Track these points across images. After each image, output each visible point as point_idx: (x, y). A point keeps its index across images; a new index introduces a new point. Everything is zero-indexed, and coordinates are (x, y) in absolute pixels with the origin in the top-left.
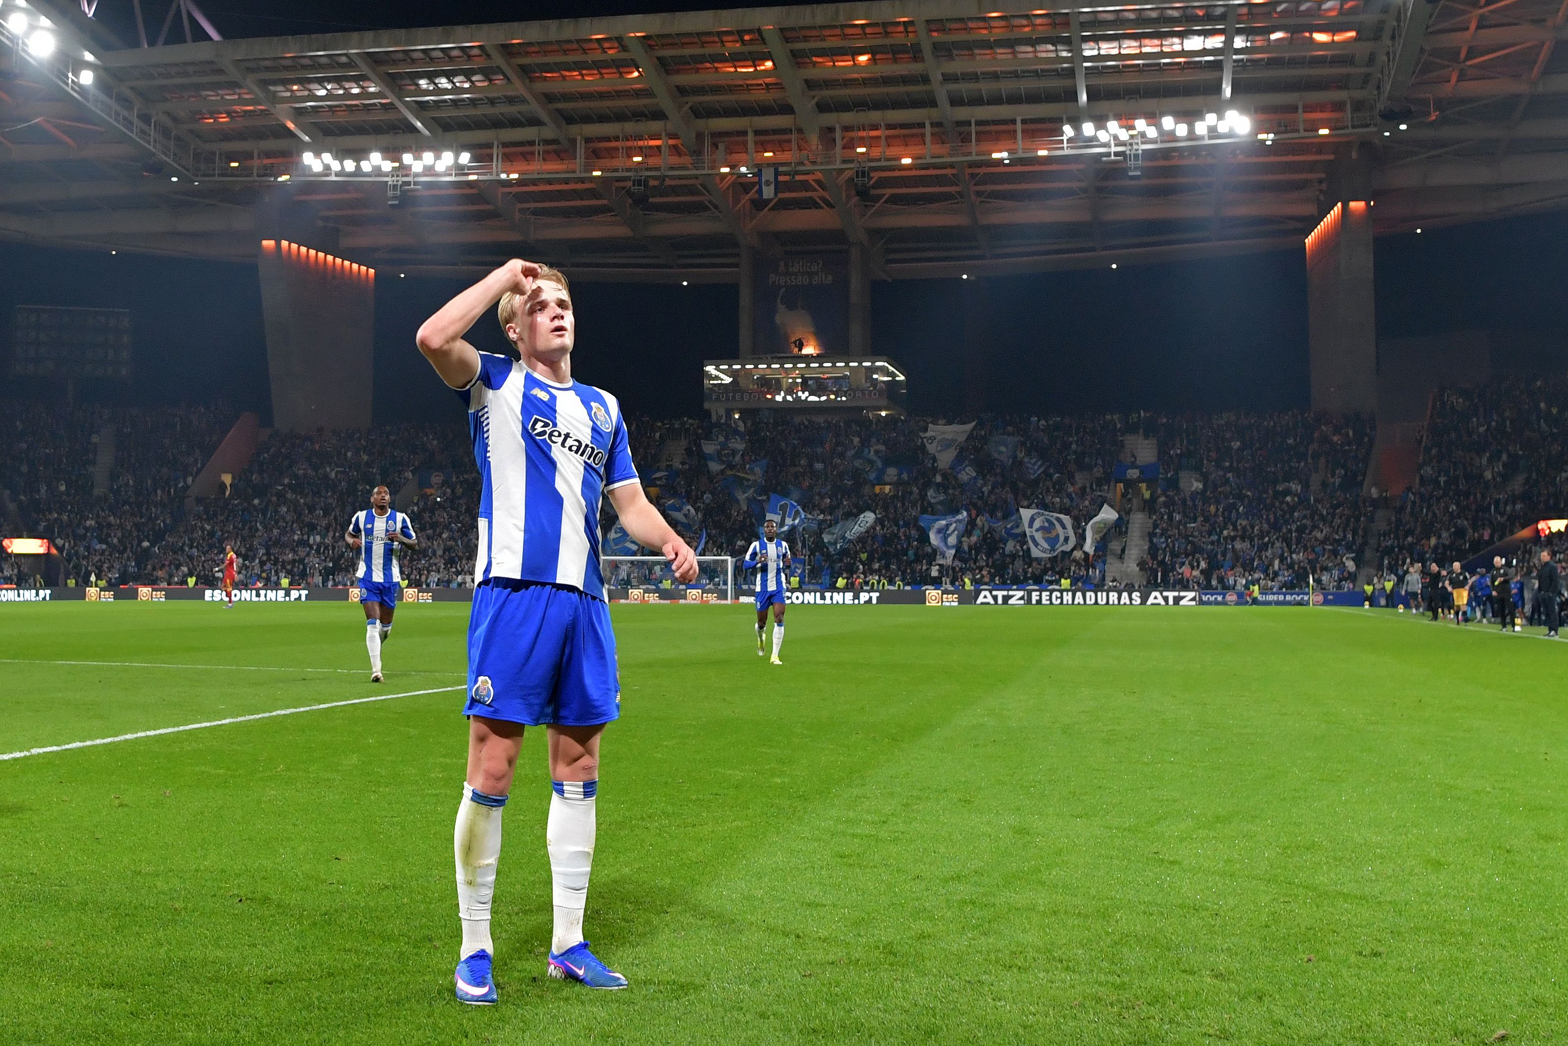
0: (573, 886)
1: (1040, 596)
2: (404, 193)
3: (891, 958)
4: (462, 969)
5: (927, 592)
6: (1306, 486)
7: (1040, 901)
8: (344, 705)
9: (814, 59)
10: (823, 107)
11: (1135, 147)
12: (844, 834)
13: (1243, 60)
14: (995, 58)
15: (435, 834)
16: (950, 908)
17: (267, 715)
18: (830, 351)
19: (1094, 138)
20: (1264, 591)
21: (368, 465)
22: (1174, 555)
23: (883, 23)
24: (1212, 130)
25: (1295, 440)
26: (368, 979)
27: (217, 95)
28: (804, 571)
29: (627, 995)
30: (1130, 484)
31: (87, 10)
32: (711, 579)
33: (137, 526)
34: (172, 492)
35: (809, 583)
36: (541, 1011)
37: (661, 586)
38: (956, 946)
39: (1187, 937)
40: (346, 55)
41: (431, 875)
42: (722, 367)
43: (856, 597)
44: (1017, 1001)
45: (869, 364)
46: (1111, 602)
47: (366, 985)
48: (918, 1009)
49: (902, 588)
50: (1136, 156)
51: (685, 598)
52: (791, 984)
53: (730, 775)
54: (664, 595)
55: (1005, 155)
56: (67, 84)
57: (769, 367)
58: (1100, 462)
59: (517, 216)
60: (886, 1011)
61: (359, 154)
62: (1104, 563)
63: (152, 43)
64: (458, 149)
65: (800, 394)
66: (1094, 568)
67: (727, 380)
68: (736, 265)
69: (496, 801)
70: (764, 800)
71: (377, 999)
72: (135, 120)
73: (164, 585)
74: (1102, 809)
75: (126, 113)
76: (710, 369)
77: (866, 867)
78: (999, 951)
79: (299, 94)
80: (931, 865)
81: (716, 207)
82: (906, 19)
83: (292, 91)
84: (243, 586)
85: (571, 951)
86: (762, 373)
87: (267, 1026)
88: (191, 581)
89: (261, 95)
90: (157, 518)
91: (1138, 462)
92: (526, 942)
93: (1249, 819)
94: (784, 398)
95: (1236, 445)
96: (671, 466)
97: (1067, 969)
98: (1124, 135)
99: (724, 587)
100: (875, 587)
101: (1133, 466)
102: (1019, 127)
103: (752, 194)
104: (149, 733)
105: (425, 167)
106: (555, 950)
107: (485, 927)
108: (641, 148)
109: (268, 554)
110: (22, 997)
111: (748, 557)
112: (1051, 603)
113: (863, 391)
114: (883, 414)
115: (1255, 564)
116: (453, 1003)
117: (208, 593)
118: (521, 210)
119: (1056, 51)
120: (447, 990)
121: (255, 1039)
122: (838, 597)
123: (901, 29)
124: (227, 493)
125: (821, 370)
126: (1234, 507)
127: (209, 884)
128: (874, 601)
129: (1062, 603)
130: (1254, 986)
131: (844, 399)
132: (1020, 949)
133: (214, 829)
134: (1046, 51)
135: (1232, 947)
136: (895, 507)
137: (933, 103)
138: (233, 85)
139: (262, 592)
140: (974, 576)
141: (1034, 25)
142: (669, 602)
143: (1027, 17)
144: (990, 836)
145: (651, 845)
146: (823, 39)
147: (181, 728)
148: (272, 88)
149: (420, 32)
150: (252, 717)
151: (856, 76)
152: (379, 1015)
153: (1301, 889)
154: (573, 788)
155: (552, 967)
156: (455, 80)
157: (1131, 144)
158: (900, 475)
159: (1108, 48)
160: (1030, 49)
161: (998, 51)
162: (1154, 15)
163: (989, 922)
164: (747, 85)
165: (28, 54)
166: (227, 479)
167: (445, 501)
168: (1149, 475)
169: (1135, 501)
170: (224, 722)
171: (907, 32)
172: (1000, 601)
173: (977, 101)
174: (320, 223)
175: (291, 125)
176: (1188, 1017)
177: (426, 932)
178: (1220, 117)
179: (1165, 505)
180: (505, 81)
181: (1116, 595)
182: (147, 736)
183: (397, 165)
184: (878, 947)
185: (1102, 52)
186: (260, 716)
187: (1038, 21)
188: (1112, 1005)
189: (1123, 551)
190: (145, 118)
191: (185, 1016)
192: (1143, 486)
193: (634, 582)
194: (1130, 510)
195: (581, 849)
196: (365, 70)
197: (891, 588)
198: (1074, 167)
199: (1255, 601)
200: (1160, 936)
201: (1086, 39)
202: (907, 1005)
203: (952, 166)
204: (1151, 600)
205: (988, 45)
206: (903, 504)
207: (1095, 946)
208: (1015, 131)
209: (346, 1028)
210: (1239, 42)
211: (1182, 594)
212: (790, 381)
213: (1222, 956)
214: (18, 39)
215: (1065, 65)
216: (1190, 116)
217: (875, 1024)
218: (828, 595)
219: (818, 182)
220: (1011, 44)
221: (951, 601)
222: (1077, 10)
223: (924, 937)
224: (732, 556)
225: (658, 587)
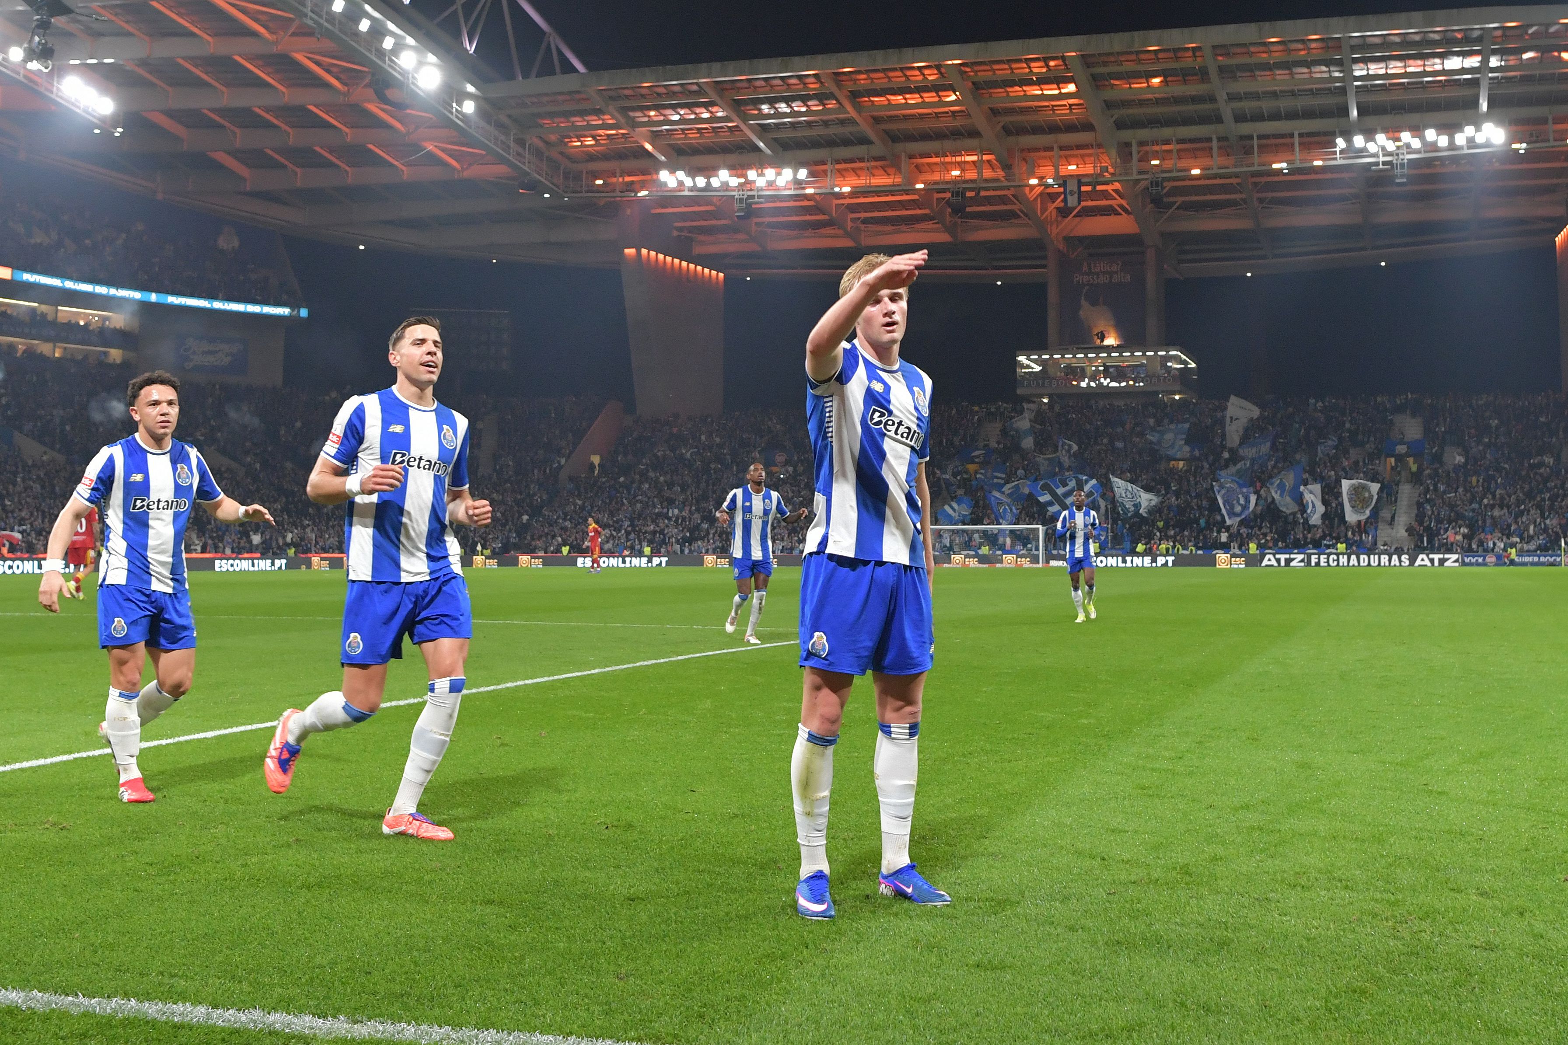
0: (901, 815)
1: (1319, 558)
2: (750, 205)
3: (1188, 878)
4: (804, 888)
5: (1218, 556)
6: (1558, 459)
7: (1321, 828)
8: (699, 657)
9: (1112, 82)
10: (1120, 125)
11: (1401, 157)
12: (1144, 768)
13: (1497, 77)
14: (1275, 79)
15: (779, 769)
16: (1240, 833)
17: (631, 665)
18: (1130, 341)
19: (1364, 149)
20: (1520, 553)
21: (721, 446)
22: (1439, 521)
23: (1173, 49)
24: (1471, 141)
25: (1547, 418)
26: (719, 896)
27: (584, 120)
28: (1107, 537)
29: (950, 910)
30: (1400, 458)
31: (468, 48)
32: (1025, 545)
33: (518, 503)
34: (548, 471)
35: (1111, 549)
36: (873, 925)
37: (980, 552)
38: (1245, 867)
39: (1454, 859)
40: (696, 84)
41: (775, 805)
42: (1032, 357)
43: (1154, 560)
44: (1301, 916)
45: (1163, 353)
46: (1382, 564)
47: (717, 902)
48: (1212, 923)
49: (1194, 552)
50: (1402, 165)
51: (1002, 563)
52: (1096, 901)
53: (1042, 717)
54: (983, 559)
55: (1284, 165)
56: (452, 113)
57: (1074, 357)
58: (1372, 439)
59: (850, 224)
60: (1183, 925)
61: (709, 171)
62: (1376, 529)
63: (525, 76)
64: (796, 166)
65: (1102, 380)
66: (1367, 533)
67: (1037, 368)
68: (1044, 266)
69: (828, 741)
70: (1072, 738)
71: (727, 914)
72: (512, 144)
73: (541, 554)
74: (1376, 745)
75: (503, 138)
76: (1022, 359)
77: (1164, 797)
78: (1285, 872)
79: (656, 119)
80: (1222, 796)
81: (1026, 215)
82: (1194, 45)
83: (649, 116)
84: (610, 554)
85: (900, 872)
86: (1068, 362)
87: (630, 937)
88: (565, 550)
89: (622, 120)
90: (535, 494)
91: (1406, 439)
92: (860, 864)
93: (1510, 754)
94: (1088, 384)
95: (1495, 423)
96: (987, 445)
97: (1347, 887)
98: (1391, 146)
99: (1036, 553)
100: (1170, 552)
101: (1402, 442)
102: (1296, 140)
103: (1059, 203)
104: (527, 682)
105: (768, 182)
106: (884, 871)
107: (822, 851)
108: (959, 163)
109: (632, 525)
110: (414, 912)
111: (1059, 525)
112: (1329, 565)
113: (1158, 377)
114: (1177, 397)
115: (1512, 528)
116: (795, 918)
117: (580, 560)
118: (853, 220)
119: (1329, 71)
120: (790, 906)
121: (619, 949)
122: (1138, 561)
123: (1190, 54)
124: (596, 472)
125: (1122, 359)
126: (1493, 478)
127: (579, 813)
128: (1170, 564)
129: (1338, 565)
130: (1516, 903)
131: (1141, 384)
132: (1303, 870)
133: (584, 765)
134: (1320, 72)
135: (1495, 868)
136: (1188, 481)
137: (1219, 120)
138: (598, 112)
139: (628, 560)
140: (1259, 540)
141: (1309, 49)
142: (987, 566)
143: (1303, 41)
144: (1275, 770)
145: (971, 778)
146: (1120, 64)
147: (556, 677)
148: (631, 114)
149: (761, 63)
150: (618, 667)
151: (1149, 96)
152: (729, 928)
153: (1557, 816)
154: (899, 730)
155: (883, 886)
156: (793, 105)
157: (1397, 155)
158: (1192, 451)
159: (1375, 69)
160: (1305, 70)
161: (1278, 72)
162: (1417, 38)
163: (1275, 846)
164: (1053, 106)
165: (417, 87)
166: (596, 460)
167: (788, 478)
168: (1415, 450)
169: (1403, 473)
170: (593, 672)
171: (1195, 57)
172: (1283, 563)
173: (1258, 117)
174: (675, 233)
175: (648, 147)
176: (1456, 931)
177: (771, 855)
178: (1478, 129)
179: (1430, 477)
180: (837, 106)
181: (1387, 557)
182: (525, 685)
183: (742, 180)
184: (1175, 869)
185: (1371, 72)
186: (625, 666)
187: (1313, 45)
188: (1387, 919)
189: (1393, 518)
190: (521, 142)
191: (557, 928)
192: (1411, 460)
193: (956, 548)
194: (1399, 481)
195: (907, 782)
196: (714, 97)
197: (1185, 552)
198: (1345, 175)
199: (1512, 563)
200: (1431, 859)
201: (1356, 61)
202: (1201, 919)
203: (1237, 176)
204: (1418, 562)
205: (1267, 67)
206: (1195, 478)
207: (1371, 867)
208: (1293, 145)
209: (700, 939)
210: (1494, 62)
211: (1447, 556)
212: (1094, 368)
213: (1487, 876)
214: (408, 73)
215: (1337, 84)
216: (1450, 128)
217: (1173, 936)
218: (1128, 559)
219: (1116, 191)
220: (1287, 66)
221: (1239, 564)
222: (1348, 35)
223: (1217, 860)
224: (1043, 525)
225: (977, 553)
